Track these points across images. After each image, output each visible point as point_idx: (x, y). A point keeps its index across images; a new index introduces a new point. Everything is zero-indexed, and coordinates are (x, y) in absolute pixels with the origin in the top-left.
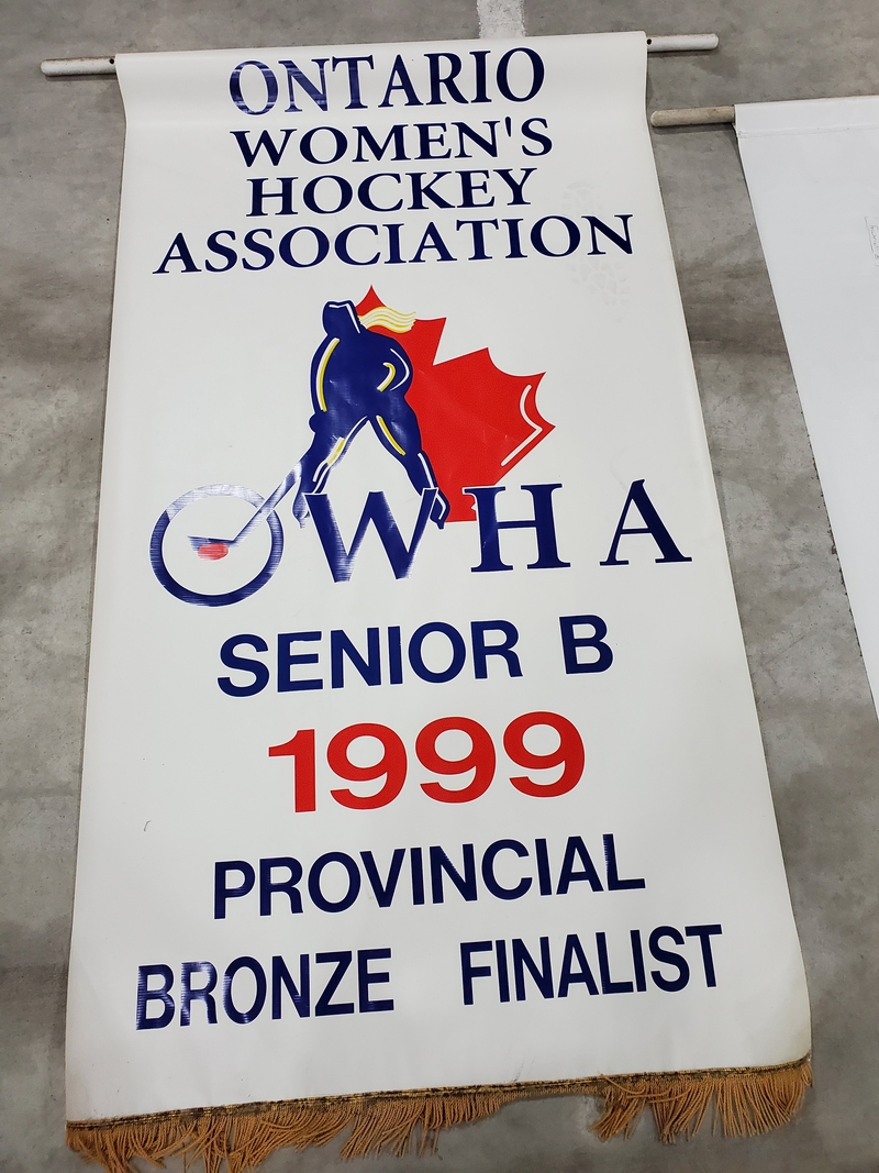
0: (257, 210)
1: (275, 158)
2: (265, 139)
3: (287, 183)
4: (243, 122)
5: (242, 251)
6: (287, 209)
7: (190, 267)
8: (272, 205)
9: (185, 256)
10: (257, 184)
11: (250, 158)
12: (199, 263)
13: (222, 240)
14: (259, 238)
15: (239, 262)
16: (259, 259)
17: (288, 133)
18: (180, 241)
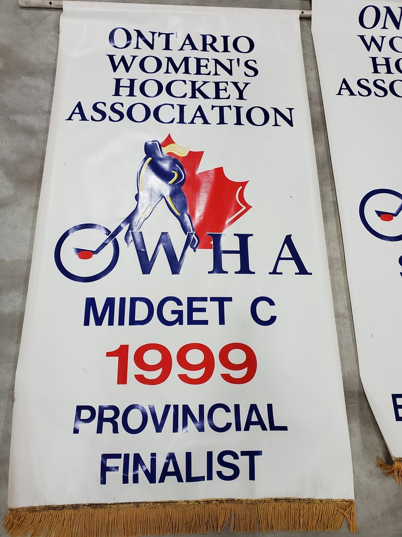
0: (376, 71)
1: (380, 49)
2: (373, 39)
3: (387, 60)
4: (363, 31)
5: (373, 89)
6: (389, 71)
7: (352, 94)
8: (382, 69)
9: (348, 88)
10: (374, 59)
11: (368, 48)
12: (355, 92)
13: (363, 82)
14: (379, 83)
15: (373, 93)
16: (381, 93)
17: (383, 38)
18: (344, 81)
